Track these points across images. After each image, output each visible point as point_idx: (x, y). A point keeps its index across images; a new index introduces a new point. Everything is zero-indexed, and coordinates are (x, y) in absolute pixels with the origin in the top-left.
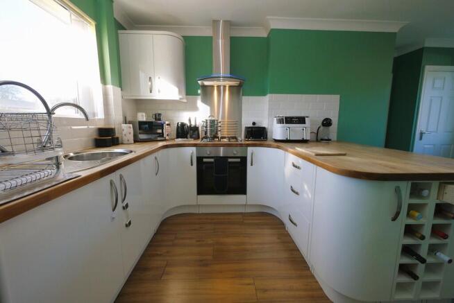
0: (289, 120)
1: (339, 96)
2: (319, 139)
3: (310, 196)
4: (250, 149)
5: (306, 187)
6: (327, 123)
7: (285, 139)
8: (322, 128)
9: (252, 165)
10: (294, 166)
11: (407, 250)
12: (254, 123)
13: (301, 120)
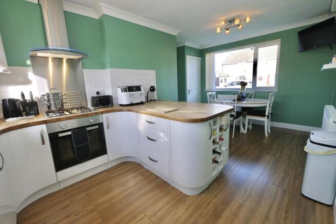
0: (130, 89)
1: (154, 71)
2: (149, 100)
3: (166, 139)
4: (105, 116)
5: (162, 135)
6: (152, 89)
7: (130, 103)
8: (150, 92)
9: (108, 128)
10: (148, 122)
11: (214, 152)
12: (98, 93)
13: (138, 88)
